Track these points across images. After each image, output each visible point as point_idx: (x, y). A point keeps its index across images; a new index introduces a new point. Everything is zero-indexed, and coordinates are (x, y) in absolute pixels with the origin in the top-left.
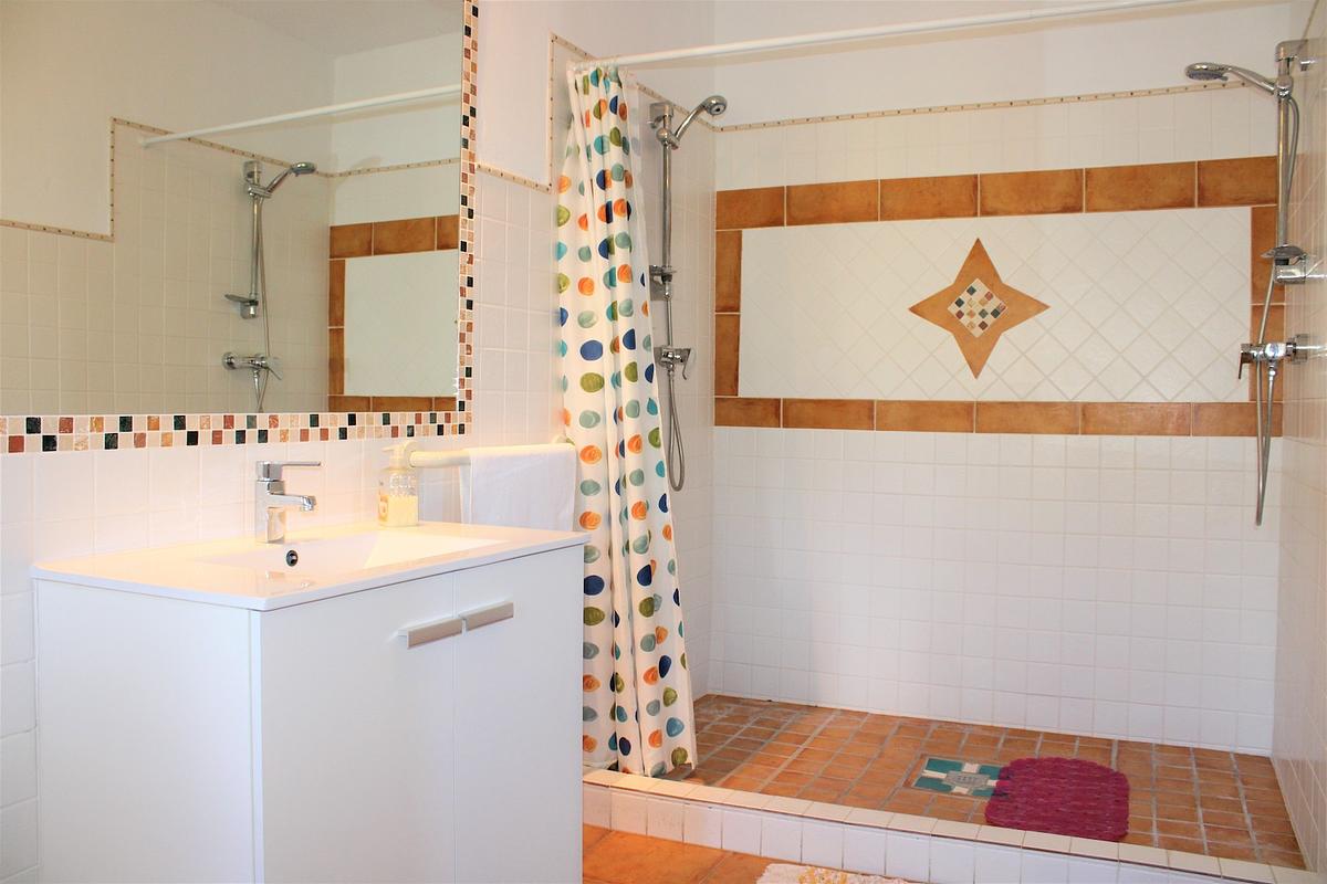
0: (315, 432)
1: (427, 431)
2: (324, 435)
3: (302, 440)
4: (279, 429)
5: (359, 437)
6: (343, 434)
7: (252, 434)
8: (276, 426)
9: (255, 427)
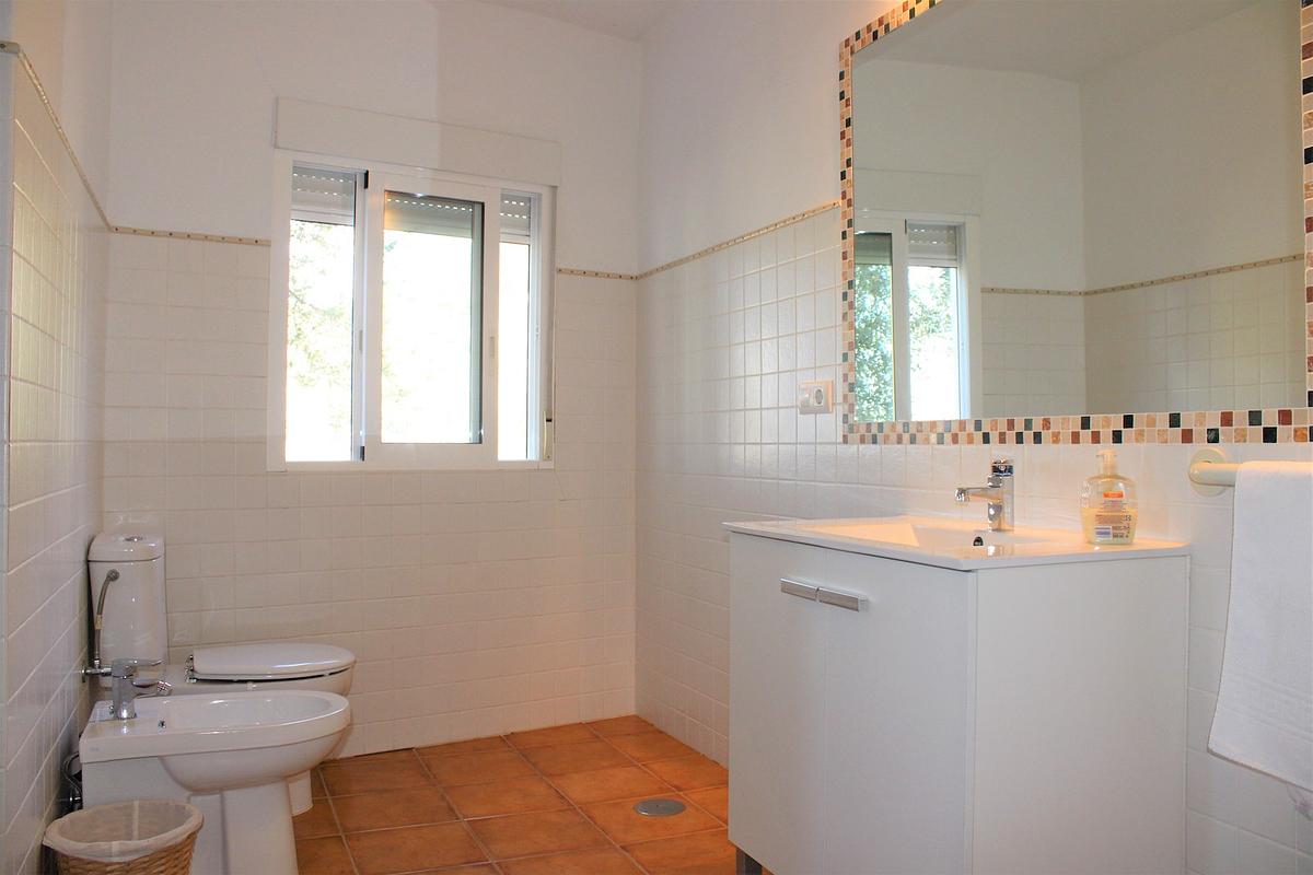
0: (1086, 434)
1: (1244, 436)
2: (1096, 438)
3: (1073, 442)
4: (1050, 431)
5: (1137, 441)
6: (1117, 437)
7: (1029, 435)
8: (1048, 428)
9: (1031, 429)
